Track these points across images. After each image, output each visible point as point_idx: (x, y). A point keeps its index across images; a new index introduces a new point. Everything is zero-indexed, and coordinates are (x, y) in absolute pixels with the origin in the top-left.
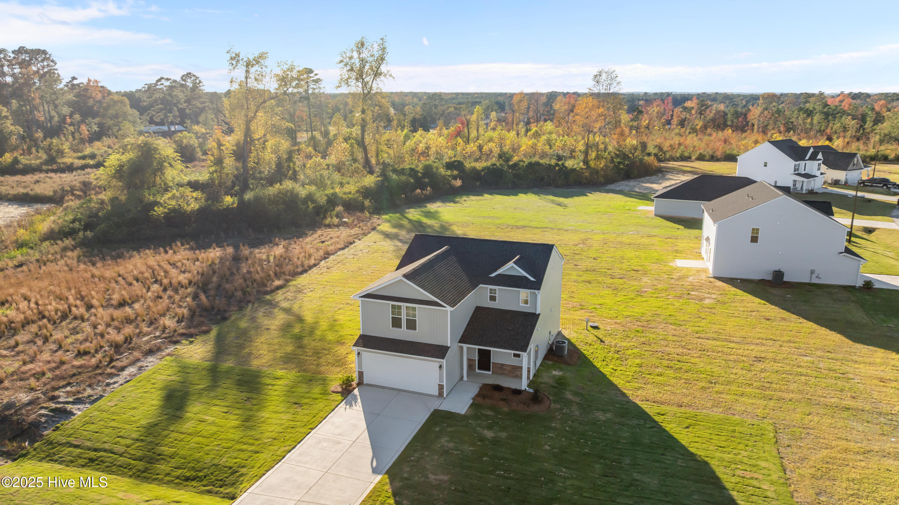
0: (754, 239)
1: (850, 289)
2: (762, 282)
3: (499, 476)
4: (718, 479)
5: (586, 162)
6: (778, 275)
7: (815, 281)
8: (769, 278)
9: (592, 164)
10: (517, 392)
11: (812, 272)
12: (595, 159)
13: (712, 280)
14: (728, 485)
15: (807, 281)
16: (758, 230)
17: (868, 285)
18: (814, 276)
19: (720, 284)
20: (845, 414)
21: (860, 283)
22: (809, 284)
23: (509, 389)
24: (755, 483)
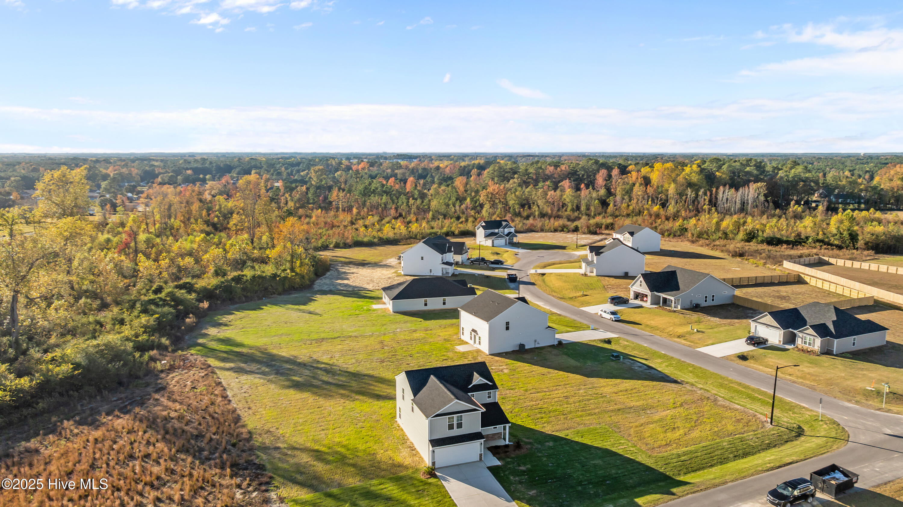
0: (507, 328)
1: (553, 346)
2: (513, 352)
5: (292, 270)
6: (522, 346)
7: (537, 346)
8: (517, 349)
10: (507, 446)
11: (535, 341)
13: (490, 356)
16: (508, 322)
17: (560, 343)
18: (536, 343)
19: (497, 358)
21: (556, 343)
22: (535, 348)
23: (501, 446)
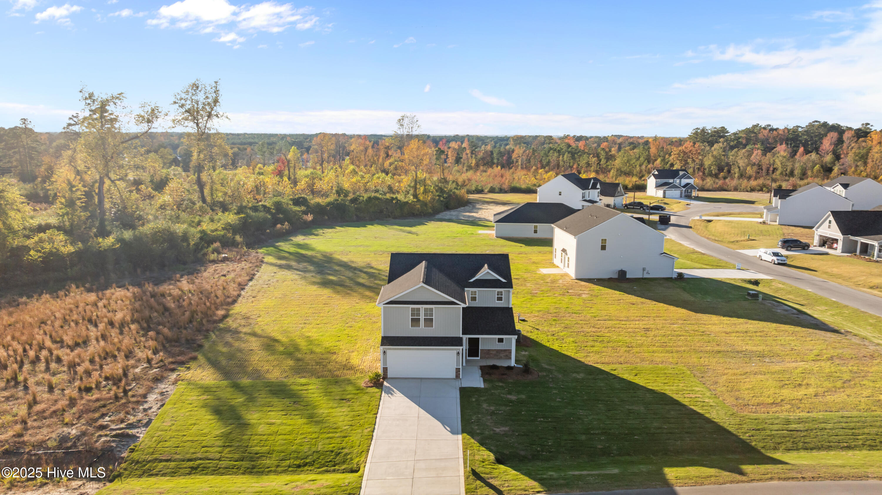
0: (603, 248)
1: (669, 279)
2: (610, 279)
3: (541, 421)
4: (677, 401)
5: (415, 196)
6: (622, 273)
7: (646, 276)
8: (616, 276)
9: (421, 198)
10: (510, 368)
11: (644, 269)
12: (423, 193)
13: (576, 281)
14: (686, 404)
15: (641, 277)
16: (605, 240)
17: (680, 275)
18: (645, 272)
19: (583, 283)
20: (720, 355)
21: (675, 276)
22: (643, 279)
23: (502, 367)
24: (700, 400)
